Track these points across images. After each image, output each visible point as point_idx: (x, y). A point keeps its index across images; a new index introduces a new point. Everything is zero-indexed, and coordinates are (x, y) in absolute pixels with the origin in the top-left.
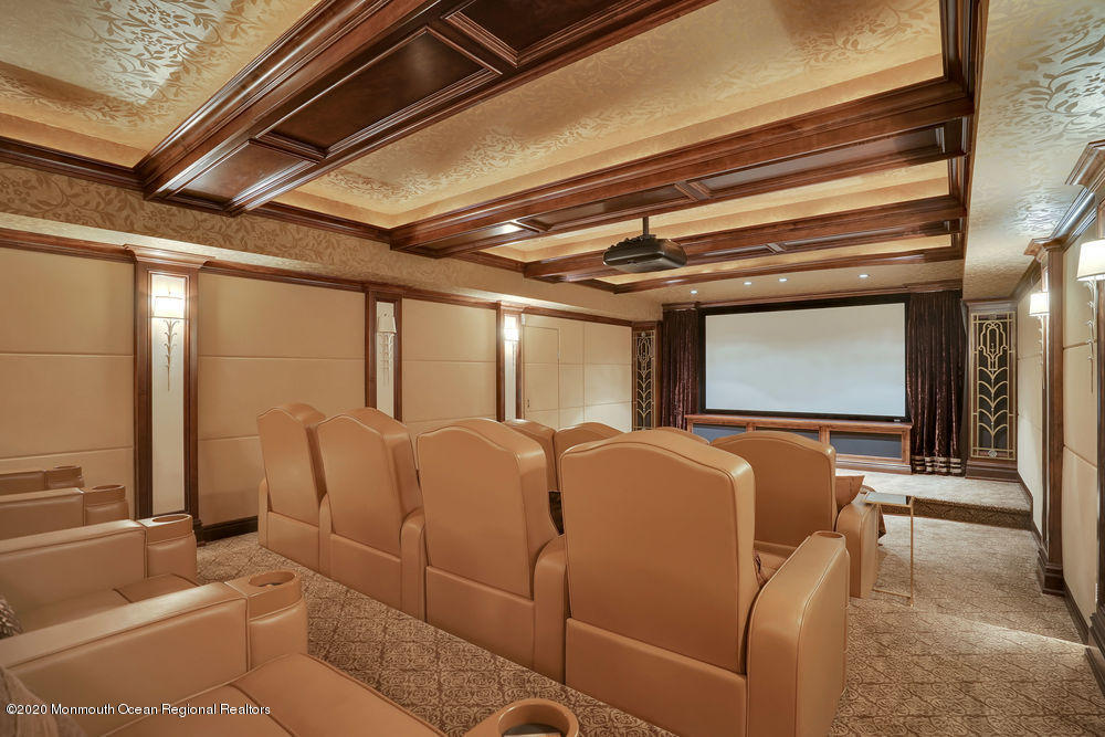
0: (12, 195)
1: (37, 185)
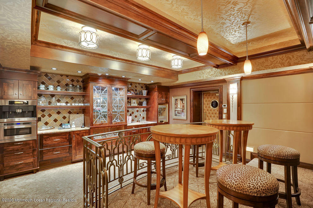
0: (260, 66)
1: (265, 62)
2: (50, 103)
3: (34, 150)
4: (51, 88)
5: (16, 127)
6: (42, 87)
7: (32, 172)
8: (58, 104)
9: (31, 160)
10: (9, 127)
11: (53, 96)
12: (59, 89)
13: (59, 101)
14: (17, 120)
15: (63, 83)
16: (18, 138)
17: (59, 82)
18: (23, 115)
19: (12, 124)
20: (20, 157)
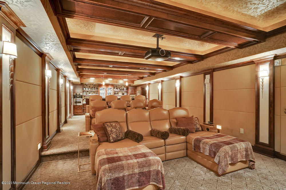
2: (87, 94)
3: (82, 108)
4: (87, 89)
5: (78, 101)
6: (84, 89)
7: (81, 115)
8: (89, 94)
9: (81, 111)
10: (76, 101)
11: (88, 92)
12: (89, 89)
13: (90, 93)
14: (78, 99)
15: (91, 87)
16: (78, 104)
17: (89, 87)
18: (79, 97)
19: (76, 100)
20: (78, 110)
